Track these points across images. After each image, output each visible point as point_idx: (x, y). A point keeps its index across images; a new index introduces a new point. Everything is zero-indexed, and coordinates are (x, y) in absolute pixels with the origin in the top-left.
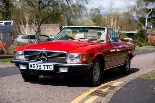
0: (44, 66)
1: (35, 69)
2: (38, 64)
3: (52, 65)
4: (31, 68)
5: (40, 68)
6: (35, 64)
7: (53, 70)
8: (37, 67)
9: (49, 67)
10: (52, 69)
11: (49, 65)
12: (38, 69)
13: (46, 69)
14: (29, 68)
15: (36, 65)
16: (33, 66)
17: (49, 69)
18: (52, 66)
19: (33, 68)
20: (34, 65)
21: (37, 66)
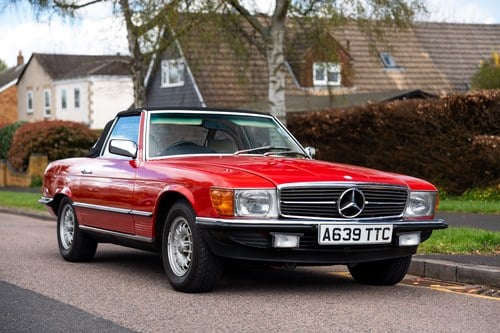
0: (369, 230)
1: (341, 242)
2: (352, 228)
3: (391, 227)
4: (327, 240)
5: (357, 237)
6: (342, 227)
7: (390, 240)
8: (347, 237)
9: (381, 232)
10: (388, 238)
11: (383, 227)
12: (351, 242)
13: (373, 240)
14: (321, 241)
15: (345, 230)
16: (334, 234)
17: (380, 240)
18: (389, 229)
19: (332, 242)
20: (336, 232)
21: (349, 234)
